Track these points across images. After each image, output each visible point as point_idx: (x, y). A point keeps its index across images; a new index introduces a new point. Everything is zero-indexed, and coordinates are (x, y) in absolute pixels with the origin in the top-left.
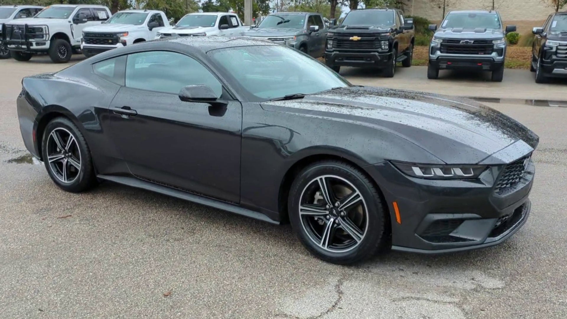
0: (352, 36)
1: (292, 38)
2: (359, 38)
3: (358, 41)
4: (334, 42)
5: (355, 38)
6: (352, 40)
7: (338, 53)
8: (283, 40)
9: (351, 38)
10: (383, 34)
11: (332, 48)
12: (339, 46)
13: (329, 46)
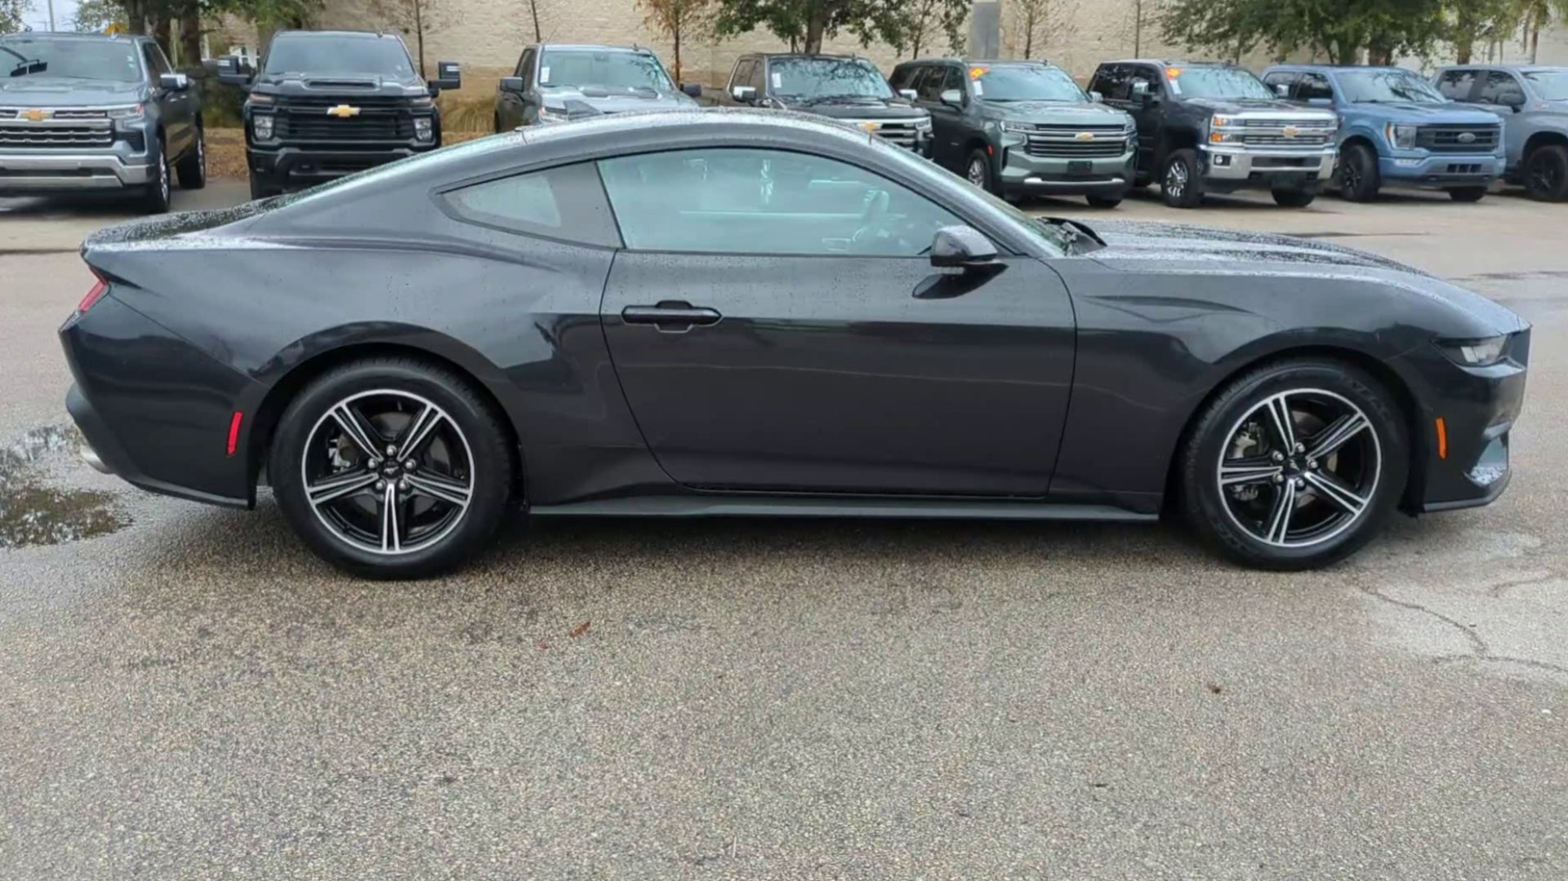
0: (334, 105)
1: (132, 110)
2: (355, 110)
3: (352, 117)
4: (279, 120)
5: (343, 110)
6: (334, 117)
7: (296, 151)
8: (106, 117)
9: (331, 110)
10: (416, 101)
11: (271, 138)
12: (295, 132)
13: (259, 133)
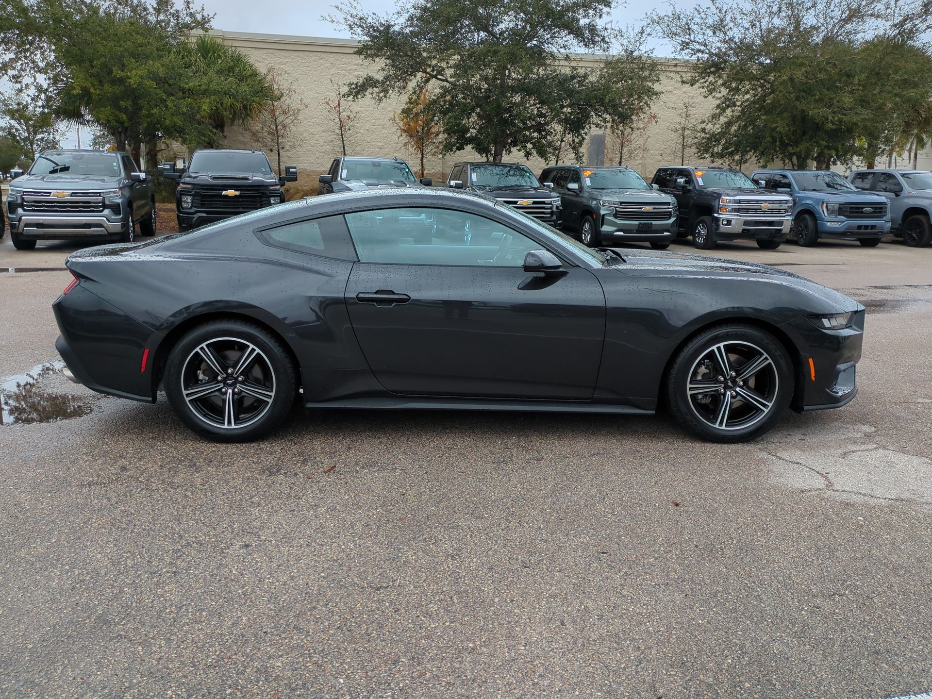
0: (226, 190)
1: (114, 192)
2: (238, 193)
3: (236, 196)
4: (195, 198)
5: (231, 193)
6: (226, 196)
7: (204, 215)
8: (100, 196)
9: (224, 193)
10: (271, 188)
11: (191, 208)
12: (204, 204)
13: (184, 205)
